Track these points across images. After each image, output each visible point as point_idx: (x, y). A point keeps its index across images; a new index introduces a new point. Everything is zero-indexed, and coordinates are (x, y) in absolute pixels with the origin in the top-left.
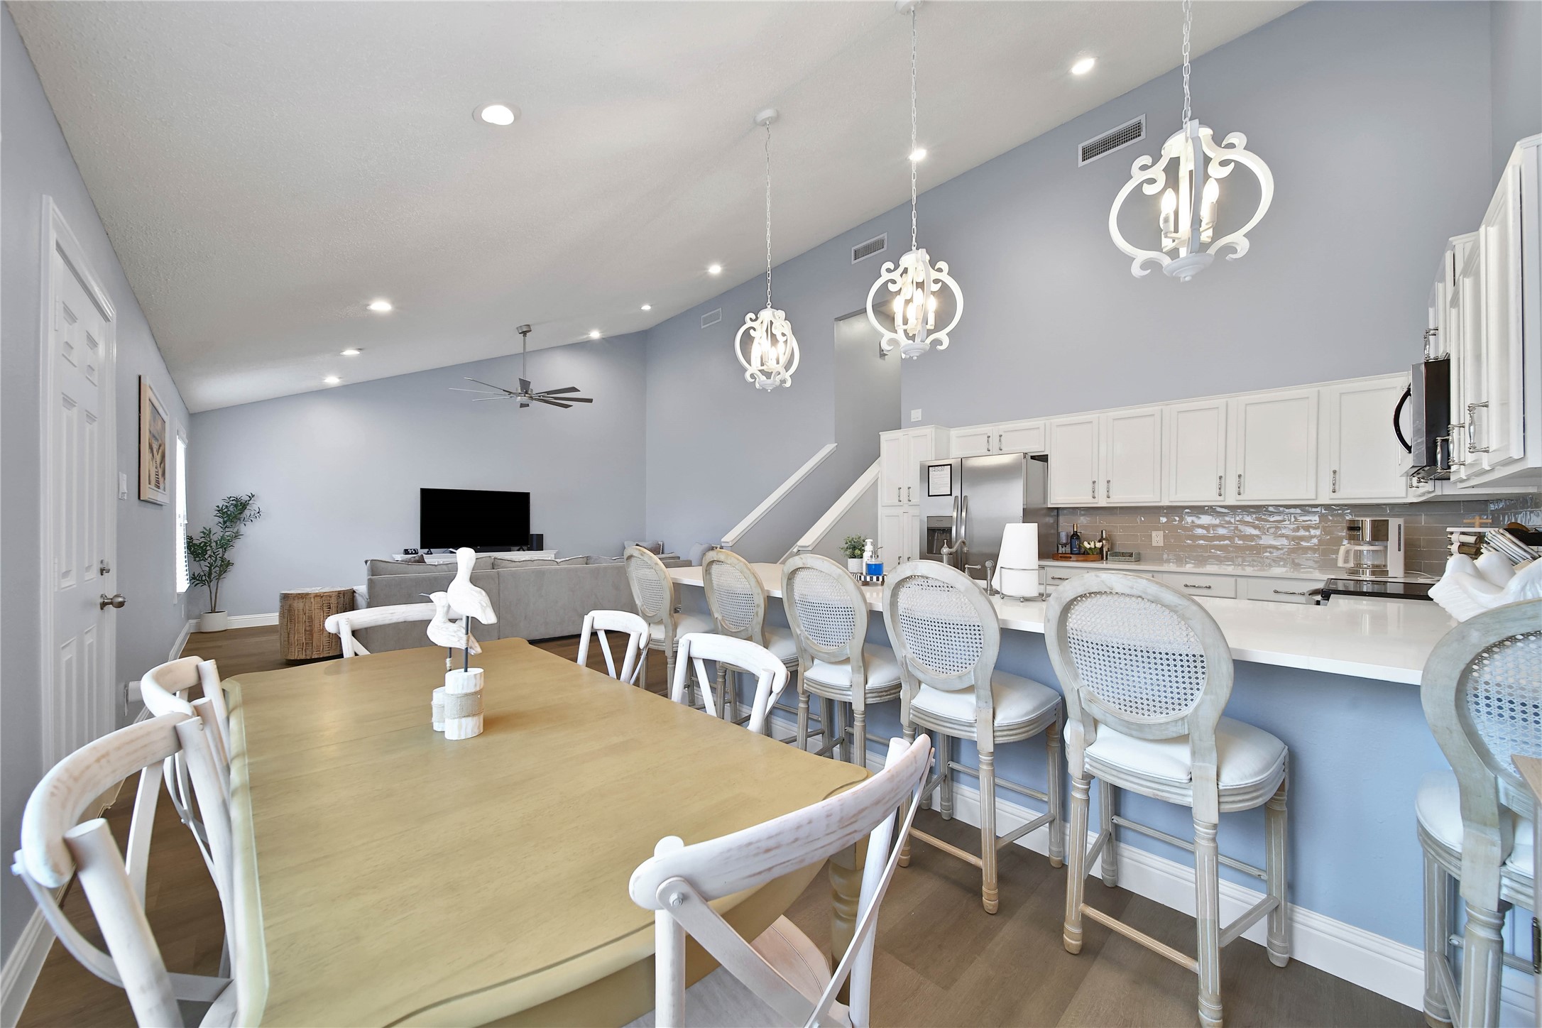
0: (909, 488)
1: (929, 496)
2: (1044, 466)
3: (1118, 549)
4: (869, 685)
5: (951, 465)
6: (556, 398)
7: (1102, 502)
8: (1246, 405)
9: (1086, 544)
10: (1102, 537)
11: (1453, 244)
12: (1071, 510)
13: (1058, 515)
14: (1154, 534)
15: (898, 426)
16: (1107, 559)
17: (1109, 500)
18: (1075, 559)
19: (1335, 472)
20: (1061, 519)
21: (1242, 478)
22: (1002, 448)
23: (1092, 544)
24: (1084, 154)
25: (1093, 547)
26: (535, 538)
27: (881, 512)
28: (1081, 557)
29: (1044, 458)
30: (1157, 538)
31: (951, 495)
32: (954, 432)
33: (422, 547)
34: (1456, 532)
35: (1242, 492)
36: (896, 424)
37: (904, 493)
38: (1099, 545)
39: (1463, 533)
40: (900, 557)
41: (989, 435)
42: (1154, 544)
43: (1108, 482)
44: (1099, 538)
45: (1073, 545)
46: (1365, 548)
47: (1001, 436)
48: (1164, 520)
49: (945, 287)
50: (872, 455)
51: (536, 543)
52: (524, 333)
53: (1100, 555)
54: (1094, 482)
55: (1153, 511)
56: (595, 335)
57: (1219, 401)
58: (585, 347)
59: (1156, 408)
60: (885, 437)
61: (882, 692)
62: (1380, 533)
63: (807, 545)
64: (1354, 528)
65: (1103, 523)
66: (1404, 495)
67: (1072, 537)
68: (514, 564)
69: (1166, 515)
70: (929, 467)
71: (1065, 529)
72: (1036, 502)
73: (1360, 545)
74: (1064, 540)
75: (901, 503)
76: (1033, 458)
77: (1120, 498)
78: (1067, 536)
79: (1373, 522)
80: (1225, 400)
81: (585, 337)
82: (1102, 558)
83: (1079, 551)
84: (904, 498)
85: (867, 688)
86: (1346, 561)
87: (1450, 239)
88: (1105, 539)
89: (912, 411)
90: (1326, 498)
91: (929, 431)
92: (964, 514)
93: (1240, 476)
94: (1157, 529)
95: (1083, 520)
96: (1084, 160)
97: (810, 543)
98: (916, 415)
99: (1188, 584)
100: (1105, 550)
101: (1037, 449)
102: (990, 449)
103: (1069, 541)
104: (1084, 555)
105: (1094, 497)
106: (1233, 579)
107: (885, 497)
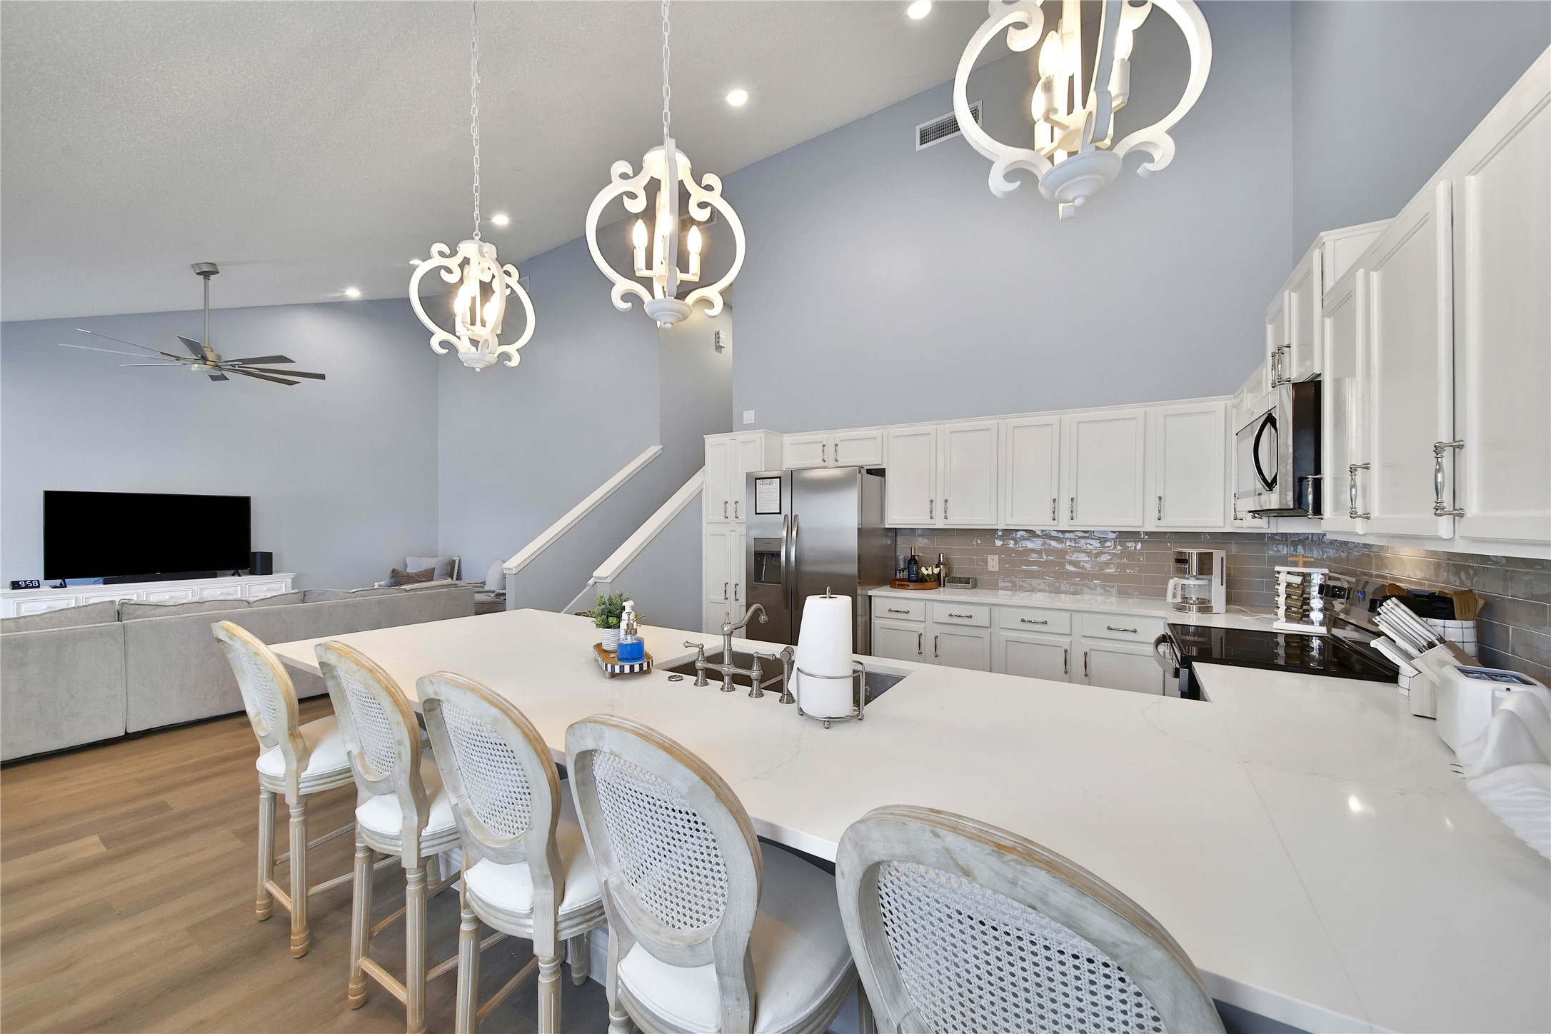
0: (736, 502)
1: (756, 513)
2: (881, 481)
3: (956, 574)
4: (565, 908)
5: (780, 478)
6: (261, 370)
7: (940, 524)
8: (1079, 422)
9: (924, 570)
10: (940, 561)
11: (1324, 240)
12: (909, 530)
13: (896, 536)
14: (990, 557)
15: (728, 428)
16: (944, 585)
17: (947, 522)
18: (912, 588)
19: (1160, 498)
20: (899, 539)
21: (1075, 501)
22: (838, 459)
23: (930, 569)
24: (921, 137)
25: (931, 573)
26: (258, 559)
27: (706, 530)
28: (919, 585)
29: (880, 473)
30: (993, 563)
31: (780, 513)
32: (788, 439)
33: (47, 577)
34: (1284, 572)
35: (1074, 516)
36: (725, 425)
37: (731, 507)
38: (936, 571)
39: (1289, 573)
40: (726, 584)
41: (824, 443)
42: (990, 569)
43: (946, 501)
44: (936, 562)
45: (911, 571)
46: (1191, 582)
47: (836, 445)
48: (998, 543)
49: (716, 215)
50: (697, 463)
51: (263, 564)
52: (206, 275)
53: (937, 581)
54: (932, 501)
55: (989, 534)
56: (353, 293)
57: (1052, 418)
58: (340, 308)
59: (994, 421)
60: (711, 441)
61: (591, 912)
62: (1205, 566)
63: (605, 576)
64: (1182, 560)
65: (942, 546)
66: (1222, 525)
67: (910, 560)
68: (161, 610)
69: (1001, 538)
70: (756, 479)
71: (903, 552)
72: (872, 521)
73: (1185, 578)
74: (902, 565)
75: (728, 520)
76: (869, 472)
77: (959, 520)
78: (905, 559)
79: (1200, 555)
80: (1058, 416)
81: (338, 295)
82: (940, 585)
83: (917, 577)
84: (731, 514)
85: (560, 913)
86: (1174, 596)
87: (1321, 234)
88: (944, 564)
89: (744, 412)
90: (1152, 527)
91: (758, 436)
92: (794, 533)
93: (1072, 499)
94: (993, 553)
95: (922, 542)
96: (921, 144)
97: (608, 574)
98: (749, 416)
99: (1026, 619)
100: (943, 575)
101: (873, 461)
102: (826, 459)
103: (907, 565)
104: (921, 582)
105: (932, 518)
106: (1069, 614)
107: (710, 512)
